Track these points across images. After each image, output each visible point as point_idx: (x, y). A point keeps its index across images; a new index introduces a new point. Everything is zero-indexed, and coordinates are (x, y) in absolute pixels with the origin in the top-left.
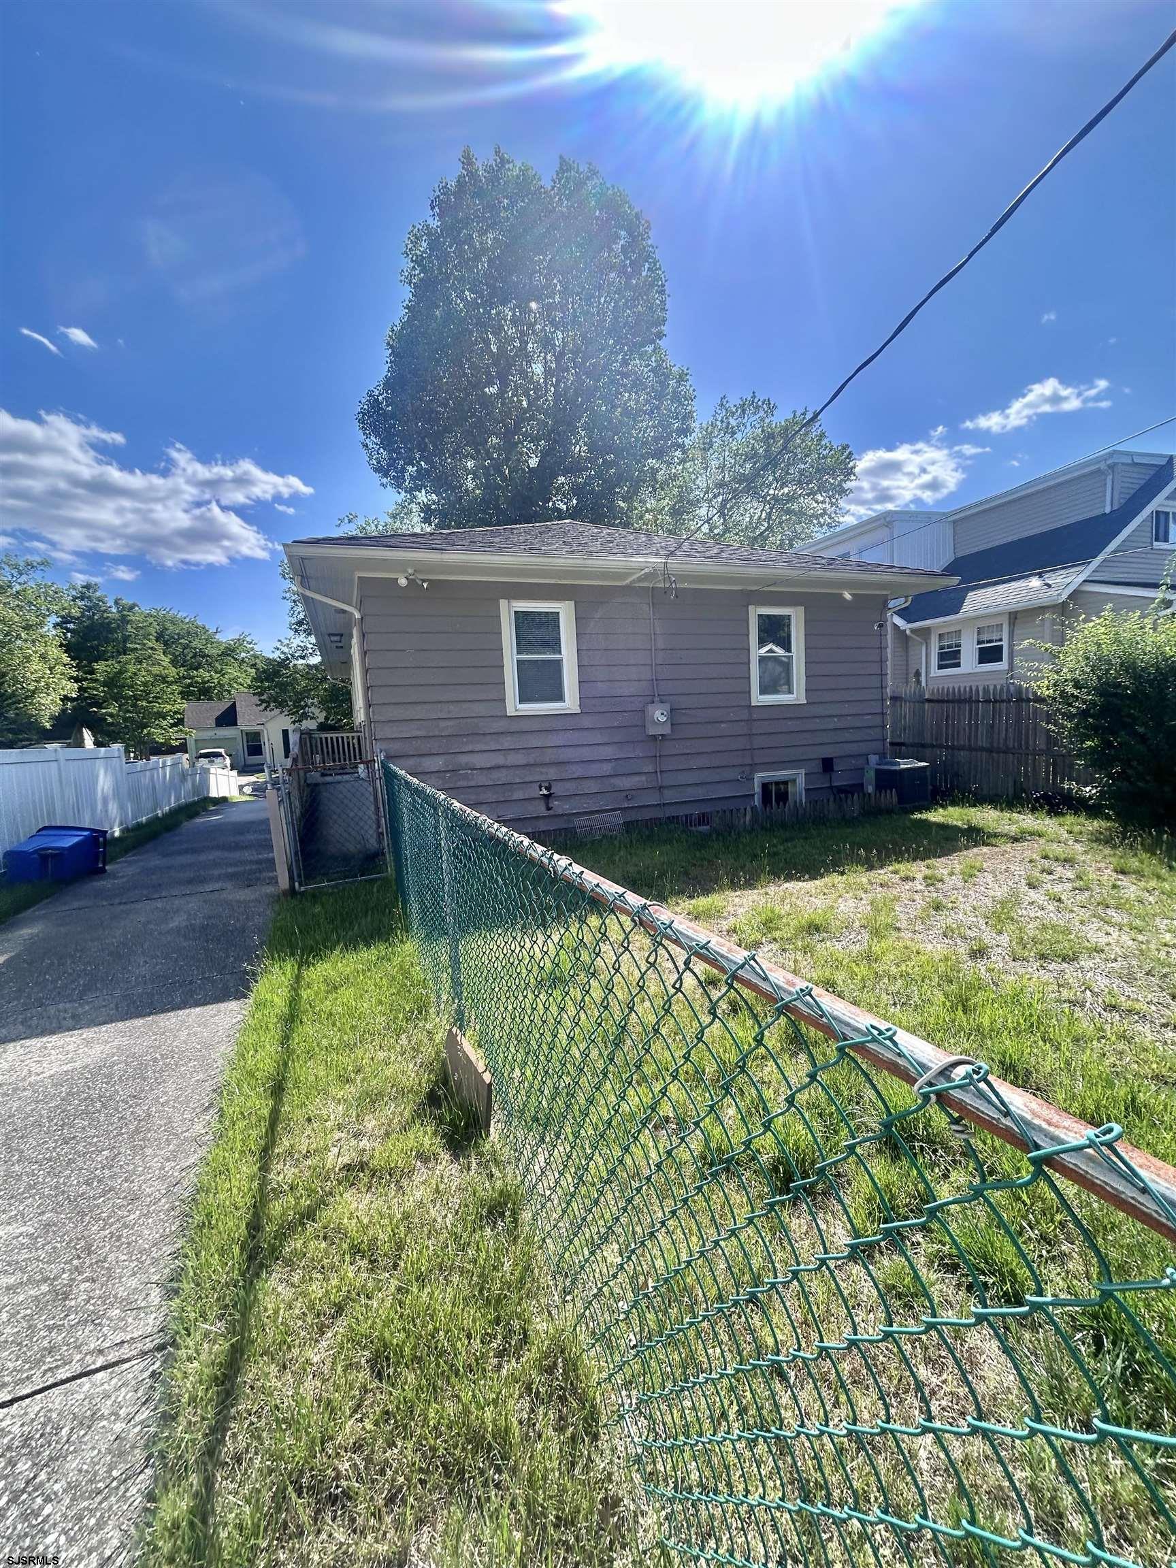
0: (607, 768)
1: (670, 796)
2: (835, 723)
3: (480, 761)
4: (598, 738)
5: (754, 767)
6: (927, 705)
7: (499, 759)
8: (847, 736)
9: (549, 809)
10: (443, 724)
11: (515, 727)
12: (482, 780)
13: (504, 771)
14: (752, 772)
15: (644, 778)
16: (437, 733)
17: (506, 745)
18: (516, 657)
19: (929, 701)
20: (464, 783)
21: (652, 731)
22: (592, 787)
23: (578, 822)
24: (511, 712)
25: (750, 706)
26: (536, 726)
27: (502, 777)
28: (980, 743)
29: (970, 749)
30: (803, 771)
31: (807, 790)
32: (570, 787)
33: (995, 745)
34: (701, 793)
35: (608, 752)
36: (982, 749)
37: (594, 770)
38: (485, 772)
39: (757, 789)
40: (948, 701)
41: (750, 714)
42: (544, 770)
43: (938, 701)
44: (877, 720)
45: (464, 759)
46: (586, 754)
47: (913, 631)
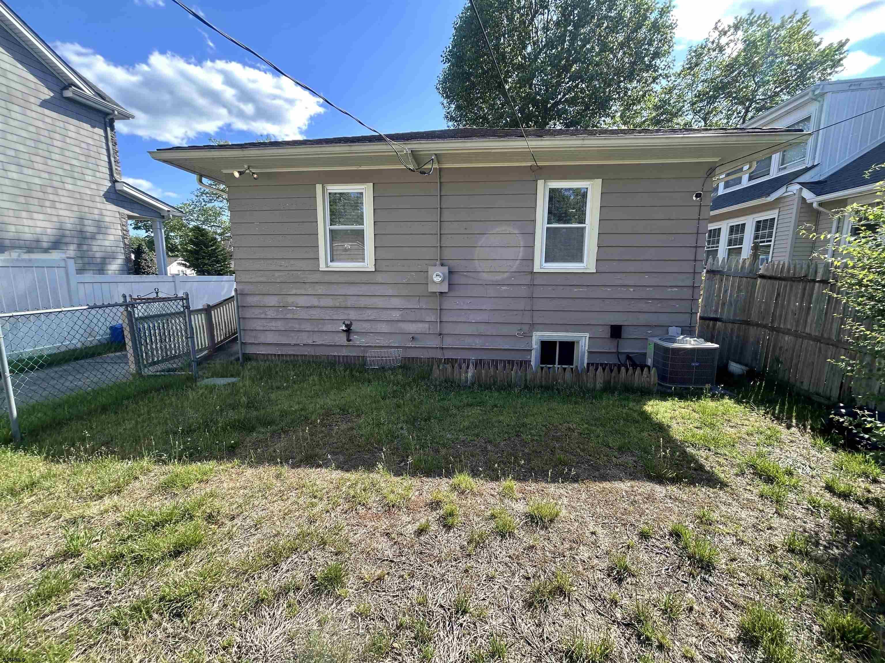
0: (396, 315)
1: (448, 342)
2: (631, 292)
3: (302, 301)
4: (390, 291)
5: (533, 326)
6: (759, 281)
7: (315, 301)
8: (642, 306)
9: (349, 340)
10: (277, 274)
11: (327, 278)
12: (303, 314)
13: (318, 310)
14: (531, 331)
15: (427, 325)
16: (273, 280)
17: (320, 292)
18: (328, 227)
19: (762, 277)
20: (289, 316)
21: (432, 289)
22: (384, 328)
23: (370, 354)
24: (322, 267)
25: (532, 273)
26: (342, 279)
27: (315, 314)
28: (808, 330)
29: (796, 335)
30: (587, 335)
31: (590, 353)
32: (367, 326)
33: (825, 335)
34: (478, 343)
35: (396, 302)
36: (809, 337)
37: (385, 315)
38: (306, 309)
39: (535, 345)
40: (780, 279)
41: (532, 280)
42: (345, 312)
43: (770, 278)
44: (687, 293)
45: (290, 299)
46: (380, 302)
47: (821, 204)
